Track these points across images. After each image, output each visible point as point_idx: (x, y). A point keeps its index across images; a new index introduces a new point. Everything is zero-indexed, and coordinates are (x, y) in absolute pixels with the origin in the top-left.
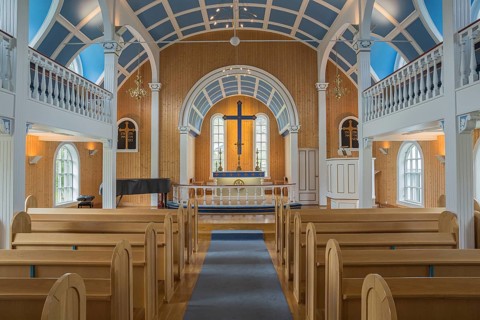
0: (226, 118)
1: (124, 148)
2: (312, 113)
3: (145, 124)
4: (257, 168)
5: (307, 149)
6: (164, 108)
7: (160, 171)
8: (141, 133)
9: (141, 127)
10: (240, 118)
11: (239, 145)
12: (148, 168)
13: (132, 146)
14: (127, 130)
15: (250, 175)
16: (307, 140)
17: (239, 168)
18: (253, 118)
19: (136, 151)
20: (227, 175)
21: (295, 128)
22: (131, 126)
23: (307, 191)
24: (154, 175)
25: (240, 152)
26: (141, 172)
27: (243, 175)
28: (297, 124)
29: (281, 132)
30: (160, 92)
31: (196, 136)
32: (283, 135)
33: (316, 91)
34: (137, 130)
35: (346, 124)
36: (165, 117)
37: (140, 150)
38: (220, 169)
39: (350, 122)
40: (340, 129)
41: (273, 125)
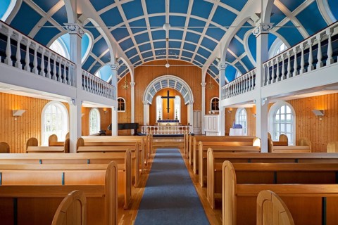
0: (162, 97)
1: (120, 110)
2: (199, 96)
4: (176, 119)
5: (197, 111)
6: (137, 93)
8: (126, 104)
9: (127, 101)
10: (168, 97)
11: (168, 109)
12: (130, 119)
13: (123, 109)
14: (121, 102)
15: (173, 122)
16: (196, 106)
17: (168, 119)
18: (174, 97)
20: (163, 122)
21: (192, 102)
22: (122, 100)
23: (197, 128)
24: (133, 122)
25: (168, 112)
26: (127, 120)
27: (170, 122)
28: (193, 100)
30: (135, 86)
31: (150, 105)
32: (187, 105)
33: (201, 86)
34: (125, 102)
35: (214, 100)
36: (137, 97)
37: (126, 111)
38: (160, 119)
39: (216, 100)
40: (211, 102)
41: (182, 101)
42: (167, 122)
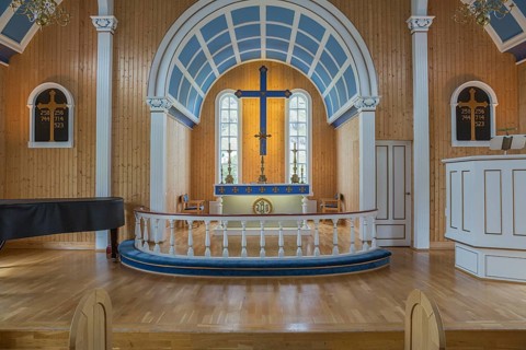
0: (240, 94)
1: (47, 140)
2: (402, 75)
3: (85, 95)
4: (295, 178)
5: (390, 143)
6: (122, 64)
7: (114, 183)
8: (78, 111)
9: (79, 100)
10: (263, 94)
11: (263, 136)
12: (92, 178)
13: (62, 135)
14: (52, 106)
15: (282, 190)
16: (391, 125)
17: (263, 178)
18: (286, 94)
19: (68, 145)
20: (242, 190)
21: (369, 101)
22: (60, 98)
23: (391, 221)
25: (263, 151)
26: (79, 184)
27: (270, 190)
28: (375, 93)
29: (331, 120)
30: (115, 34)
31: (193, 125)
32: (335, 125)
34: (70, 105)
35: (464, 96)
36: (123, 82)
37: (77, 144)
38: (230, 179)
39: (472, 92)
40: (454, 103)
41: (318, 108)
42: (255, 190)
